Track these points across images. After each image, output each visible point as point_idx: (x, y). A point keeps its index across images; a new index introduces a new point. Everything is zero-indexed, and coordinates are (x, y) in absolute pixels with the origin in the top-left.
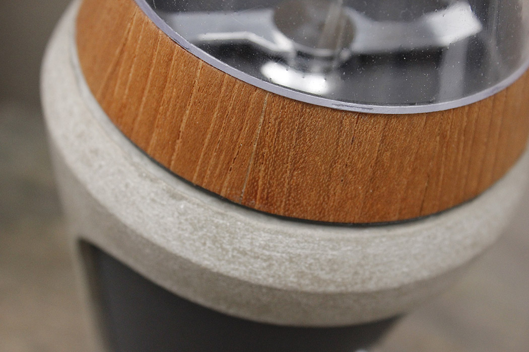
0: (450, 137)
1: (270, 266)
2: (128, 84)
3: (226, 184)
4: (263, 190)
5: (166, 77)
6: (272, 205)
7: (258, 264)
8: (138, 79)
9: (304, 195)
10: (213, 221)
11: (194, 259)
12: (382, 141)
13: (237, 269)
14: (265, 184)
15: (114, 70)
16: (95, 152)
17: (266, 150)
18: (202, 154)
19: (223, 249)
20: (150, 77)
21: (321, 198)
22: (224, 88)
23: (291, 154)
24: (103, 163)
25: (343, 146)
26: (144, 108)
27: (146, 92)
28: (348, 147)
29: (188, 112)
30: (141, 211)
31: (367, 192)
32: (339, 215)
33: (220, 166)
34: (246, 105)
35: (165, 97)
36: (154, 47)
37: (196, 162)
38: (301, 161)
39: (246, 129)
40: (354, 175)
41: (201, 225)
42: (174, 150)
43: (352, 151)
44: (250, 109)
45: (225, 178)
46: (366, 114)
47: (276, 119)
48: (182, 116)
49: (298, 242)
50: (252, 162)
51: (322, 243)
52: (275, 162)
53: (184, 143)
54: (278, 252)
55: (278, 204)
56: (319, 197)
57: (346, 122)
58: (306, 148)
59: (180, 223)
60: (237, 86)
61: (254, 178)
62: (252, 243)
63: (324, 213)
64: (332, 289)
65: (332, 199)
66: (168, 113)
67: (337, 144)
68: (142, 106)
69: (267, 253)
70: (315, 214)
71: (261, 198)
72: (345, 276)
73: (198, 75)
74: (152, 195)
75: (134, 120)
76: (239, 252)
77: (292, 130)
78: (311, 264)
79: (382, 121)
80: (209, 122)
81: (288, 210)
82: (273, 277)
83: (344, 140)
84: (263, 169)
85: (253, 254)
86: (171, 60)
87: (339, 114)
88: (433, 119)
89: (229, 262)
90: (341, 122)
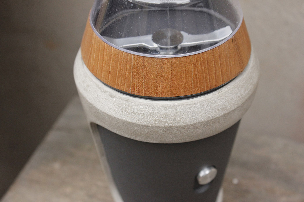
0: (197, 65)
1: (144, 117)
2: (94, 59)
3: (125, 87)
4: (137, 87)
5: (104, 54)
6: (140, 93)
7: (140, 117)
8: (97, 56)
9: (150, 88)
10: (124, 103)
11: (120, 118)
12: (172, 67)
13: (134, 120)
14: (137, 85)
15: (90, 55)
16: (88, 86)
17: (135, 74)
18: (117, 78)
19: (128, 113)
20: (100, 55)
21: (156, 88)
22: (120, 55)
23: (143, 74)
24: (90, 89)
25: (159, 70)
26: (99, 65)
27: (99, 60)
28: (160, 70)
29: (111, 65)
30: (102, 103)
31: (171, 85)
32: (163, 94)
33: (122, 81)
34: (127, 59)
35: (104, 61)
36: (100, 45)
37: (115, 81)
38: (147, 76)
39: (128, 68)
40: (165, 80)
41: (121, 105)
42: (109, 78)
43: (163, 71)
44: (128, 61)
45: (125, 85)
46: (164, 58)
47: (136, 63)
48: (109, 66)
49: (152, 108)
50: (132, 78)
51: (161, 108)
52: (139, 77)
53: (111, 75)
54: (146, 112)
55: (142, 92)
56: (155, 88)
57: (158, 62)
58: (147, 71)
59: (114, 106)
60: (123, 54)
61: (133, 84)
62: (137, 110)
63: (157, 94)
64: (167, 125)
65: (159, 89)
66: (106, 66)
67: (157, 69)
68: (98, 65)
69: (143, 113)
70: (155, 94)
71: (136, 91)
72: (171, 120)
73: (112, 52)
74: (105, 97)
75: (97, 70)
76: (134, 113)
77: (142, 66)
78: (158, 116)
79: (170, 60)
80: (117, 66)
81: (146, 94)
82: (146, 121)
83: (159, 68)
84: (135, 80)
85: (138, 114)
86: (104, 48)
87: (155, 59)
88: (188, 58)
89: (131, 117)
90: (157, 62)
